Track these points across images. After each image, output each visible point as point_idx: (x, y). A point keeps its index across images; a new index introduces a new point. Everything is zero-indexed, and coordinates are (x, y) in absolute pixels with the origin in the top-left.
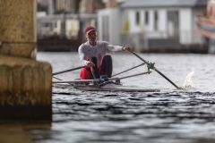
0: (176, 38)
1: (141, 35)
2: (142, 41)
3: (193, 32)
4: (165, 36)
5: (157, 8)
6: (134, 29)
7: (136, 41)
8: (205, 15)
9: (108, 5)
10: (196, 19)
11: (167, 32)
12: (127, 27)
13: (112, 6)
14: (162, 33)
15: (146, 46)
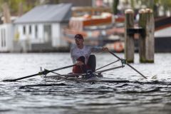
0: (49, 43)
1: (27, 42)
2: (27, 45)
3: (61, 39)
4: (42, 41)
5: (37, 23)
6: (22, 37)
7: (24, 45)
8: (69, 27)
9: (5, 22)
10: (63, 30)
11: (44, 39)
12: (18, 36)
13: (7, 22)
14: (40, 39)
15: (30, 49)
